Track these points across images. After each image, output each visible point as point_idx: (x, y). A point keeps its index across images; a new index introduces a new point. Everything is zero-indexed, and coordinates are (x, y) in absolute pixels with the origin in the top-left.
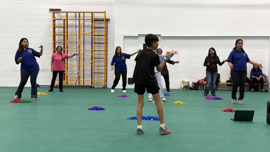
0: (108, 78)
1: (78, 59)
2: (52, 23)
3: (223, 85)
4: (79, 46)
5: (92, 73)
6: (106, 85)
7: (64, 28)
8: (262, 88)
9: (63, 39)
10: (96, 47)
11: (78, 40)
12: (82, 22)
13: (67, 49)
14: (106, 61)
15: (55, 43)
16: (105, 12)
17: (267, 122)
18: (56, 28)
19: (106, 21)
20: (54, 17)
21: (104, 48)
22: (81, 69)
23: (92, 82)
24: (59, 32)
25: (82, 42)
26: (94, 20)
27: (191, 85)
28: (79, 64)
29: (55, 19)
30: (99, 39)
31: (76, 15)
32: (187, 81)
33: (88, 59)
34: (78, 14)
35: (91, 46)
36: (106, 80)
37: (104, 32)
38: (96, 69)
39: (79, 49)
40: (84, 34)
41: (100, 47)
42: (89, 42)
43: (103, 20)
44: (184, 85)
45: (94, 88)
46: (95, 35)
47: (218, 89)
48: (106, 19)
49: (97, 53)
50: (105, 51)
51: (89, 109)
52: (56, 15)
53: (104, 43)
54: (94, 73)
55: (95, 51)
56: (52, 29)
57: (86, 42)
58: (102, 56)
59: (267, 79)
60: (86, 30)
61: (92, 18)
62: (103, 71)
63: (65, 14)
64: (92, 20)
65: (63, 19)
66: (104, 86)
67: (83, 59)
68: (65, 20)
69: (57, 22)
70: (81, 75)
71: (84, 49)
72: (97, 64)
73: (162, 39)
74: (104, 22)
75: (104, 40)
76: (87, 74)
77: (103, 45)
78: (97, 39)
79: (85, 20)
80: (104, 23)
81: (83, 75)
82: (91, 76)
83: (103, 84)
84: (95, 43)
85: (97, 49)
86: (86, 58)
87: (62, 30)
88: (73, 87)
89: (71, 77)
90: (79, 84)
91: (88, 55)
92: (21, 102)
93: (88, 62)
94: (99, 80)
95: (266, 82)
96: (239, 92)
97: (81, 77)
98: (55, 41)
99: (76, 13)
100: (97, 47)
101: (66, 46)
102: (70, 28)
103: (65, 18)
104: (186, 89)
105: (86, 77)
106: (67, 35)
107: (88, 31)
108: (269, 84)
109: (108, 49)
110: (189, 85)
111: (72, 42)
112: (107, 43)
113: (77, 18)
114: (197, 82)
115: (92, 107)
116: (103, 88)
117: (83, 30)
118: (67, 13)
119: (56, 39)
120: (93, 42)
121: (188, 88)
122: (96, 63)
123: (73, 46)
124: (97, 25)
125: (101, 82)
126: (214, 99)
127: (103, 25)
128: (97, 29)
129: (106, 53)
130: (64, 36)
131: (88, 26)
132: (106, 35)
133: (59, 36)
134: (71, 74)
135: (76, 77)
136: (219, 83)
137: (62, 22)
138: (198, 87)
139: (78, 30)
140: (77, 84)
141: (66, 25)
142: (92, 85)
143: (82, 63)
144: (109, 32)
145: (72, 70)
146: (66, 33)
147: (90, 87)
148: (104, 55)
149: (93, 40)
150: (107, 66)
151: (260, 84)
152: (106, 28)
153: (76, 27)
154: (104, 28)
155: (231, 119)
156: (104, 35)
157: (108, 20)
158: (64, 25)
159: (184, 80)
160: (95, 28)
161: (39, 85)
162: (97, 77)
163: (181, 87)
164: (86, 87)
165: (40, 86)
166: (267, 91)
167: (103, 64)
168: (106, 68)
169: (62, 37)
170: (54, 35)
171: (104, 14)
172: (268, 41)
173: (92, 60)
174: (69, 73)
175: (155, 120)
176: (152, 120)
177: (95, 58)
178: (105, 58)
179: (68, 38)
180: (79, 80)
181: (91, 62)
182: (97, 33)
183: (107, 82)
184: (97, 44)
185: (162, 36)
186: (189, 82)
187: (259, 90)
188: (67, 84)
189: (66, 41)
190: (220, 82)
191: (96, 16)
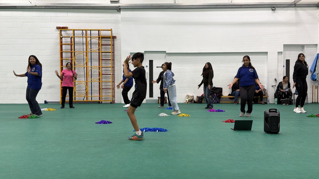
0: (116, 94)
1: (86, 76)
2: (59, 40)
3: (226, 98)
4: (86, 63)
5: (100, 89)
6: (114, 100)
7: (71, 45)
8: (261, 100)
9: (70, 56)
10: (103, 63)
11: (85, 57)
12: (89, 39)
13: (75, 66)
14: (113, 77)
15: (62, 60)
16: (111, 30)
17: (265, 131)
18: (63, 45)
19: (112, 38)
20: (61, 35)
21: (111, 64)
22: (89, 85)
23: (100, 97)
24: (66, 50)
25: (89, 59)
26: (101, 38)
27: (195, 99)
28: (87, 81)
29: (62, 37)
30: (106, 56)
31: (83, 32)
32: (192, 95)
33: (95, 76)
34: (84, 32)
35: (98, 62)
36: (113, 96)
37: (111, 49)
38: (104, 85)
39: (86, 66)
40: (91, 51)
41: (108, 63)
42: (97, 59)
43: (110, 38)
44: (189, 99)
45: (102, 103)
46: (102, 52)
47: (220, 102)
48: (112, 36)
49: (105, 69)
50: (113, 67)
51: (96, 123)
52: (63, 33)
53: (111, 60)
54: (102, 89)
55: (102, 67)
56: (59, 47)
57: (94, 59)
58: (109, 73)
59: (266, 92)
60: (93, 47)
61: (99, 36)
62: (111, 87)
63: (72, 32)
64: (99, 38)
65: (70, 37)
66: (111, 102)
67: (90, 76)
68: (72, 37)
69: (63, 39)
70: (89, 91)
71: (91, 66)
72: (105, 80)
73: (167, 55)
74: (111, 39)
75: (111, 57)
76: (94, 90)
77: (110, 62)
78: (104, 56)
79: (92, 38)
80: (110, 41)
81: (91, 91)
82: (98, 92)
83: (111, 99)
84: (102, 60)
85: (104, 65)
86: (93, 75)
87: (69, 47)
88: (81, 103)
89: (78, 93)
90: (87, 100)
91: (96, 72)
92: (29, 118)
93: (96, 78)
94: (106, 96)
95: (265, 95)
96: (240, 105)
97: (89, 93)
98: (62, 58)
99: (82, 30)
100: (105, 63)
101: (73, 63)
102: (77, 45)
103: (72, 36)
104: (191, 103)
105: (94, 93)
106: (74, 52)
107: (95, 48)
108: (268, 96)
109: (115, 66)
110: (193, 98)
111: (80, 59)
112: (114, 60)
113: (84, 35)
114: (201, 96)
115: (100, 121)
116: (111, 103)
117: (90, 47)
118: (74, 30)
119: (63, 56)
120: (101, 59)
121: (193, 102)
122: (103, 79)
123: (80, 63)
124: (104, 42)
125: (109, 98)
126: (217, 111)
127: (110, 43)
128: (103, 47)
129: (113, 70)
130: (71, 53)
131: (95, 44)
132: (113, 52)
133: (66, 53)
134: (79, 90)
135: (84, 93)
136: (222, 97)
137: (69, 40)
138: (202, 101)
139: (85, 47)
140: (85, 100)
141: (73, 42)
142: (99, 101)
143: (89, 79)
144: (115, 49)
145: (80, 87)
146: (73, 51)
147: (98, 103)
148: (111, 72)
149: (100, 57)
150: (114, 82)
151: (259, 97)
152: (112, 45)
153: (83, 44)
154: (110, 45)
155: (232, 129)
156: (110, 52)
157: (114, 38)
158: (71, 43)
159: (188, 94)
160: (102, 45)
161: (47, 101)
162: (105, 93)
163: (186, 100)
164: (93, 103)
165: (48, 103)
166: (266, 103)
167: (110, 80)
168: (113, 83)
169: (70, 54)
170: (61, 52)
171: (110, 32)
172: (266, 56)
173: (99, 77)
174: (76, 89)
175: (160, 131)
176: (157, 131)
177: (102, 74)
178: (113, 74)
179: (75, 55)
180: (87, 95)
181: (98, 78)
182: (104, 50)
183: (114, 98)
184: (105, 61)
185: (167, 52)
186: (193, 96)
187: (259, 102)
188: (75, 100)
189: (73, 58)
190: (222, 95)
191: (103, 33)
